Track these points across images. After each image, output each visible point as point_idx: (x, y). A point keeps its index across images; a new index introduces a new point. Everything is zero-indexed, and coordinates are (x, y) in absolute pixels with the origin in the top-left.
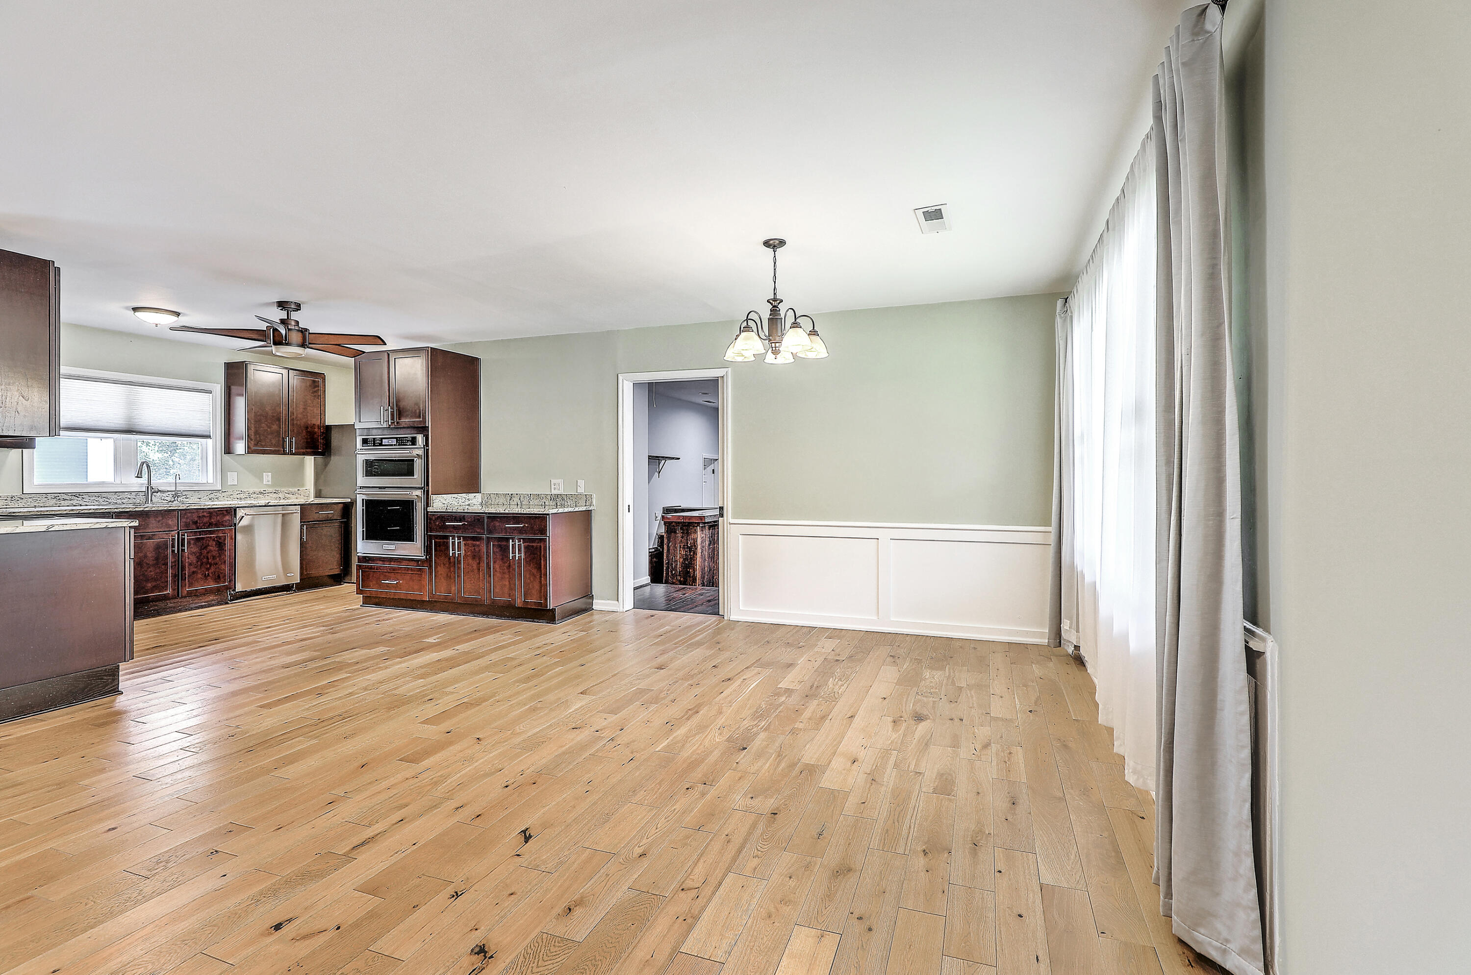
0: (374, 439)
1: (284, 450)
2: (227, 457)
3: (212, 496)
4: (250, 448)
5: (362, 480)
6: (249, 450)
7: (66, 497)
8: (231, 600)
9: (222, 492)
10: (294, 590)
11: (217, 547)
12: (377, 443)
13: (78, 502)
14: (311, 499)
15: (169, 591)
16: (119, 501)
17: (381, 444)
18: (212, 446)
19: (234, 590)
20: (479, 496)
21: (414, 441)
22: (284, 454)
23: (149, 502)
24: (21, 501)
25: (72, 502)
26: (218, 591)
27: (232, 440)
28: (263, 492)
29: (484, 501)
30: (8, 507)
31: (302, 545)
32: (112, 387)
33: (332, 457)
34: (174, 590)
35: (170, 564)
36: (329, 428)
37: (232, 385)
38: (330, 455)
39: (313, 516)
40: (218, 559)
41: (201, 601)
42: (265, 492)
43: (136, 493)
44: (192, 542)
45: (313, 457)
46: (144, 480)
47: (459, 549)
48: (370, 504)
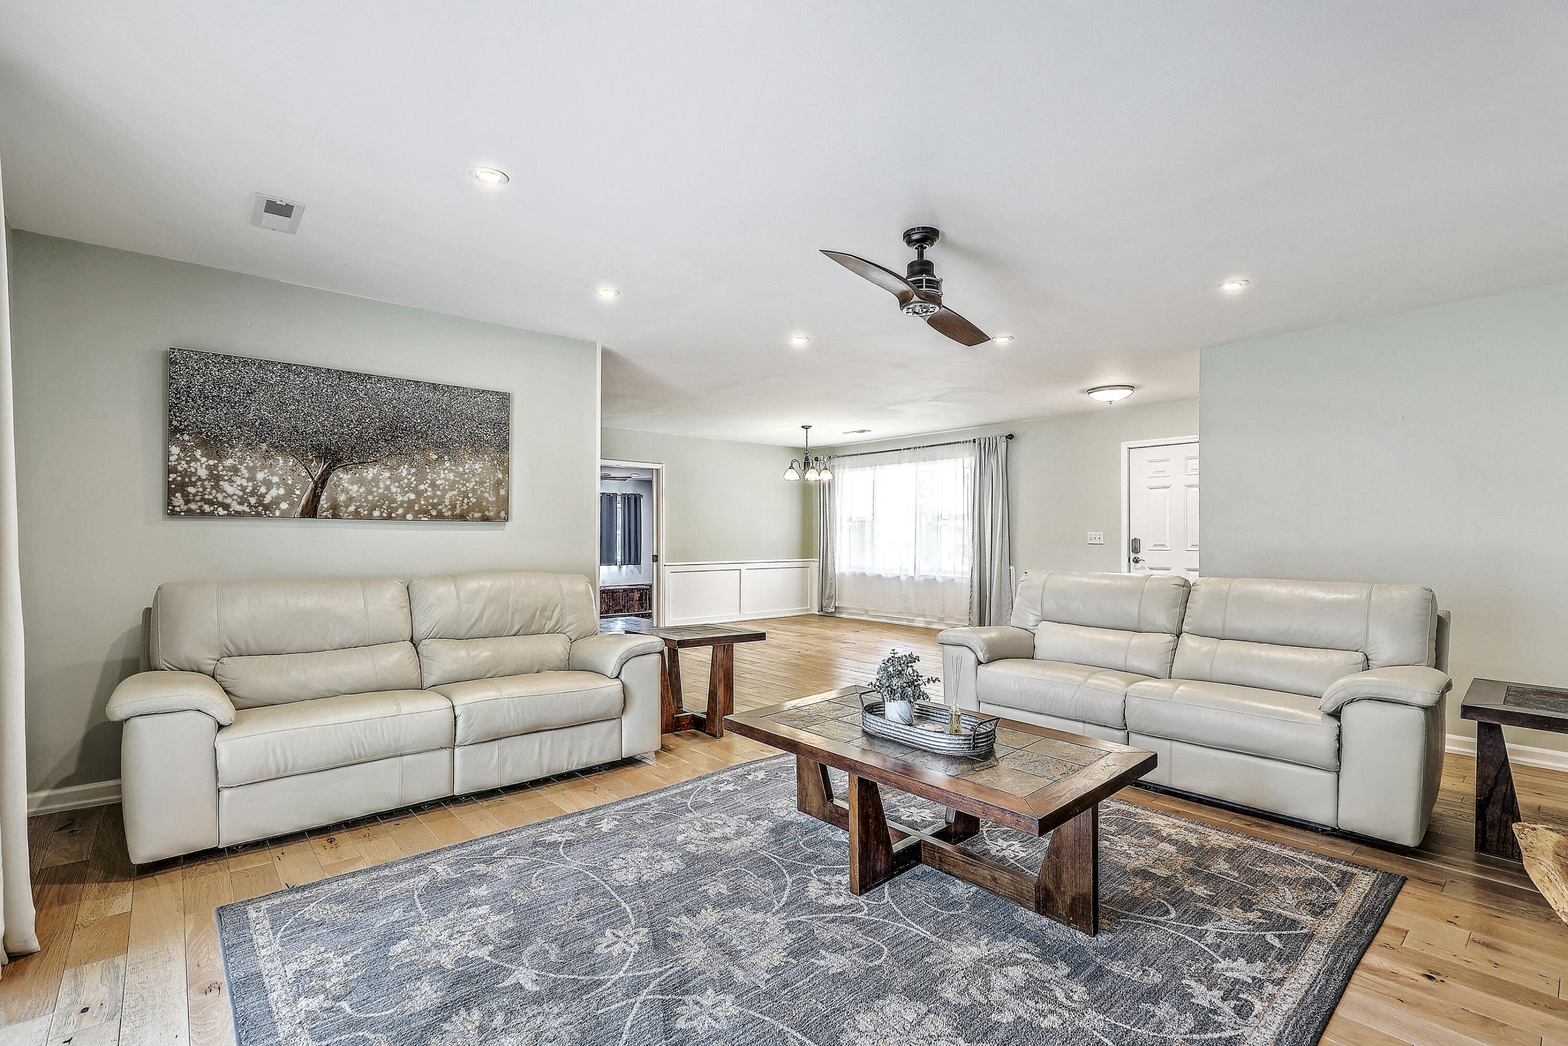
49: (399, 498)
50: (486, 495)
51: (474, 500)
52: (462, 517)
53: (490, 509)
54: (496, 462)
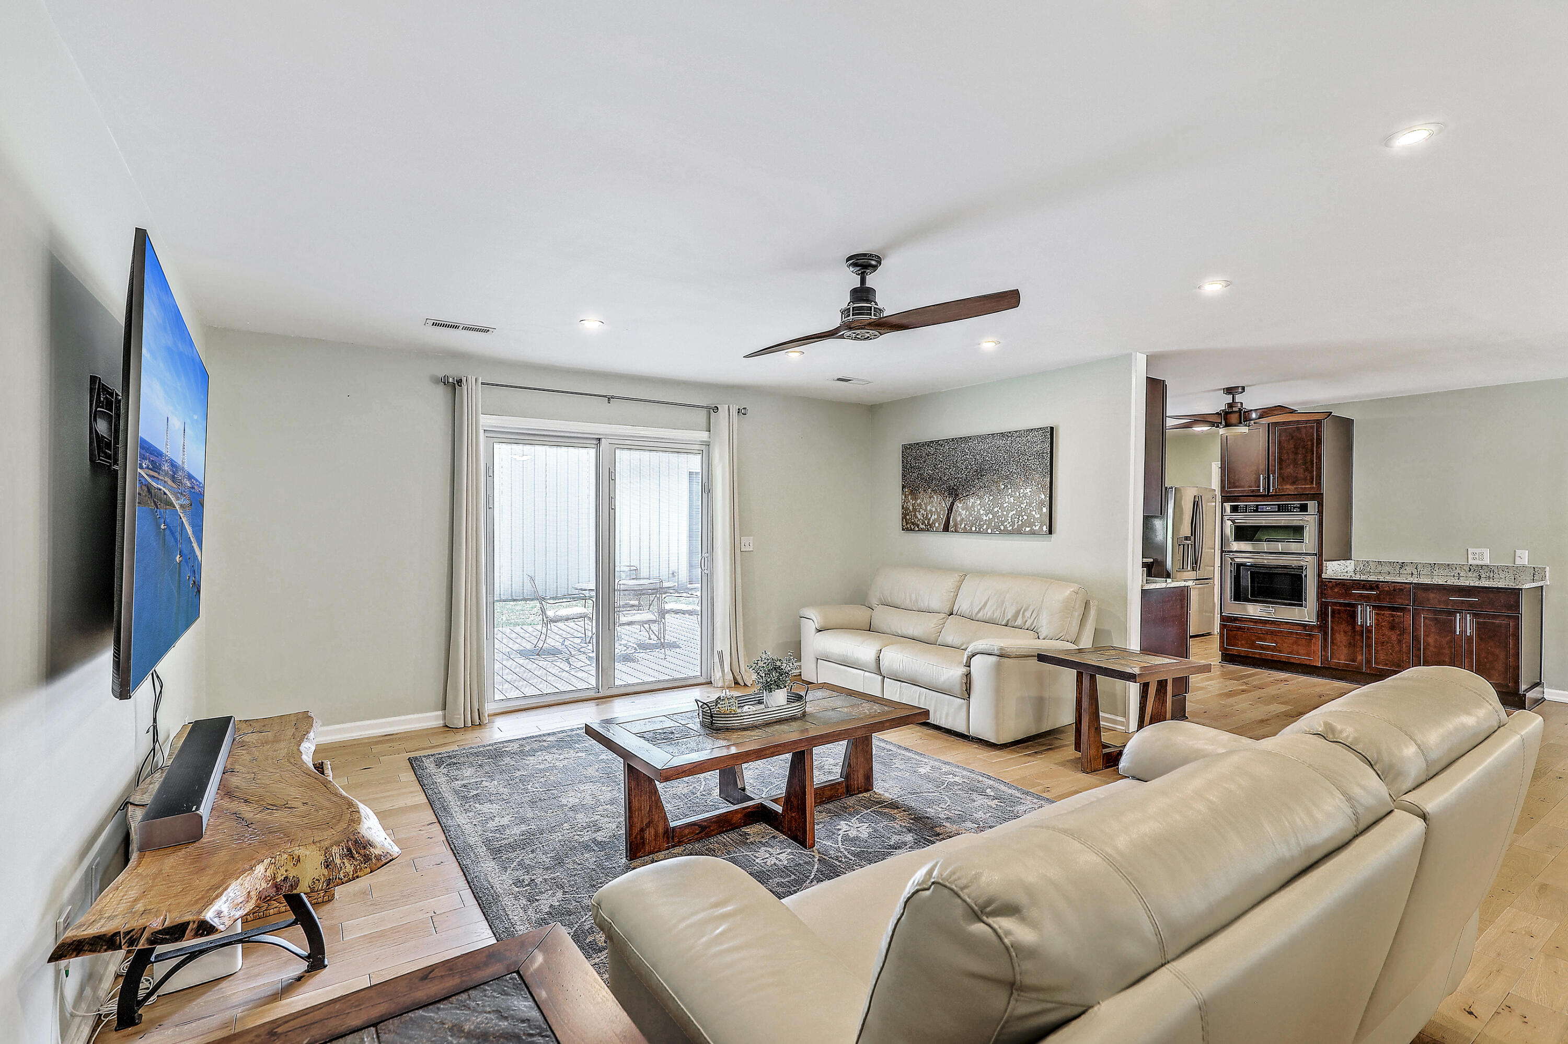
0: (1246, 505)
12: (1251, 509)
17: (1256, 511)
20: (1352, 561)
21: (1302, 508)
29: (1358, 569)
48: (1241, 568)
49: (985, 518)
50: (1034, 513)
51: (1025, 517)
52: (1018, 532)
53: (1036, 524)
54: (1040, 486)
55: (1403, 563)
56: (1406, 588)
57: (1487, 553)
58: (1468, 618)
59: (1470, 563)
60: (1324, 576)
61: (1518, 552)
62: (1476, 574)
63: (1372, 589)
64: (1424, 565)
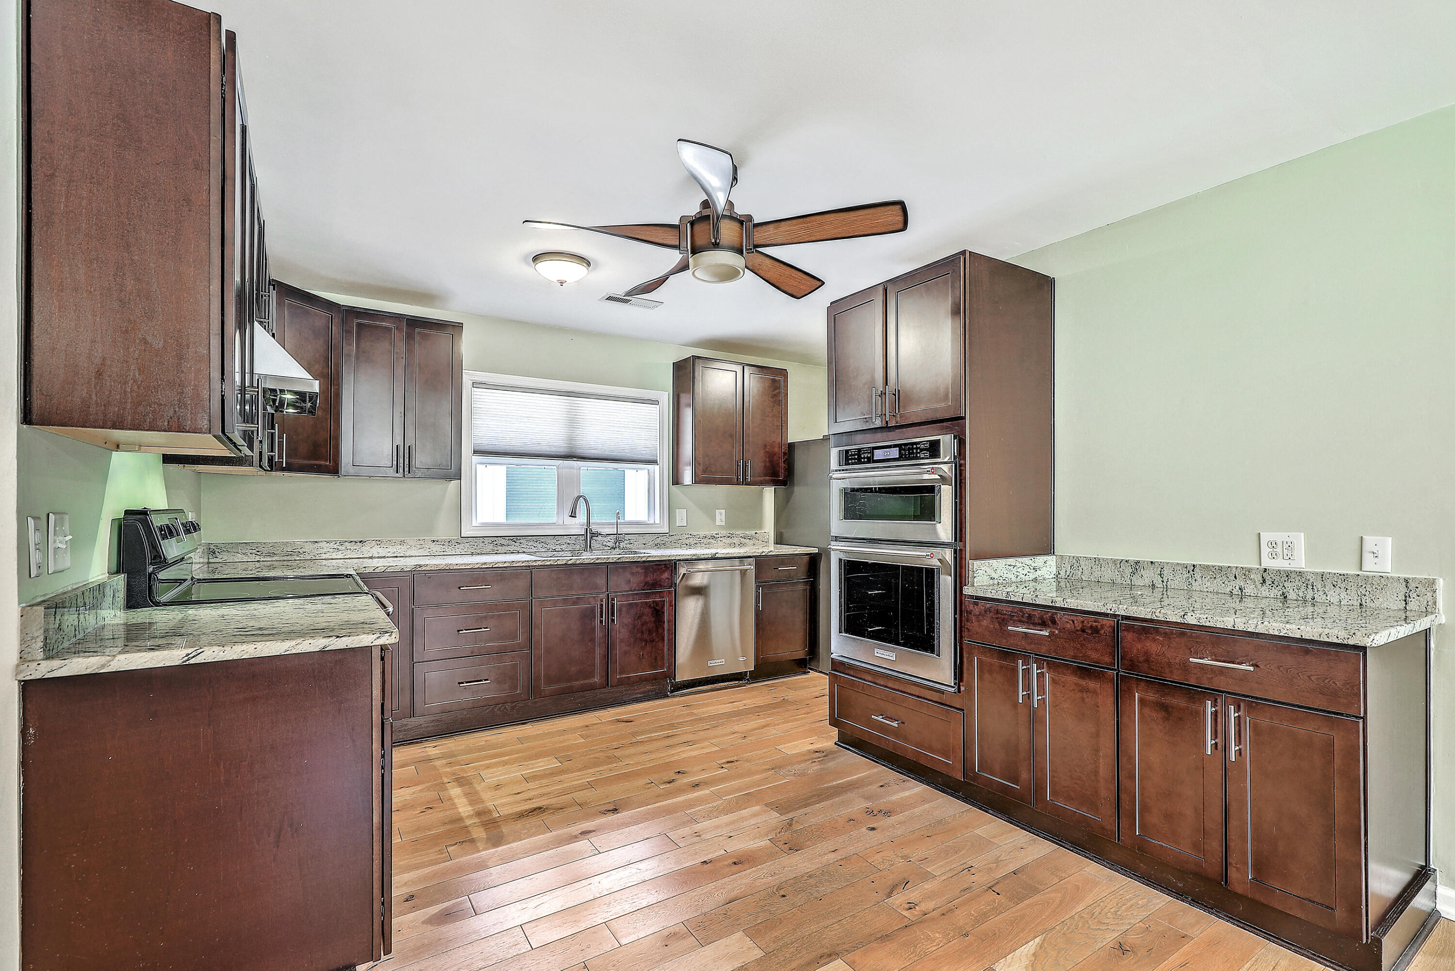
0: (859, 450)
1: (738, 478)
2: (674, 488)
3: (658, 541)
4: (698, 476)
5: (838, 525)
6: (697, 479)
7: (503, 541)
8: (672, 692)
9: (670, 536)
10: (748, 679)
11: (654, 617)
12: (864, 458)
13: (515, 548)
14: (771, 549)
15: (596, 680)
16: (558, 548)
17: (870, 460)
18: (660, 471)
19: (674, 679)
20: (1051, 560)
21: (934, 449)
22: (738, 484)
23: (588, 550)
24: (458, 546)
25: (508, 548)
26: (654, 678)
27: (680, 466)
28: (716, 536)
29: (1062, 573)
30: (445, 553)
31: (758, 614)
32: (553, 400)
33: (795, 487)
34: (601, 677)
35: (597, 640)
36: (791, 446)
37: (683, 392)
38: (792, 484)
39: (770, 575)
40: (654, 634)
41: (636, 691)
42: (717, 536)
43: (576, 537)
44: (624, 609)
45: (773, 488)
46: (582, 518)
47: (1041, 690)
48: (850, 567)
55: (1137, 563)
56: (1102, 626)
57: (1300, 540)
58: (1233, 715)
59: (1264, 566)
60: (967, 590)
61: (1370, 542)
62: (1276, 592)
63: (1043, 624)
64: (1175, 567)
